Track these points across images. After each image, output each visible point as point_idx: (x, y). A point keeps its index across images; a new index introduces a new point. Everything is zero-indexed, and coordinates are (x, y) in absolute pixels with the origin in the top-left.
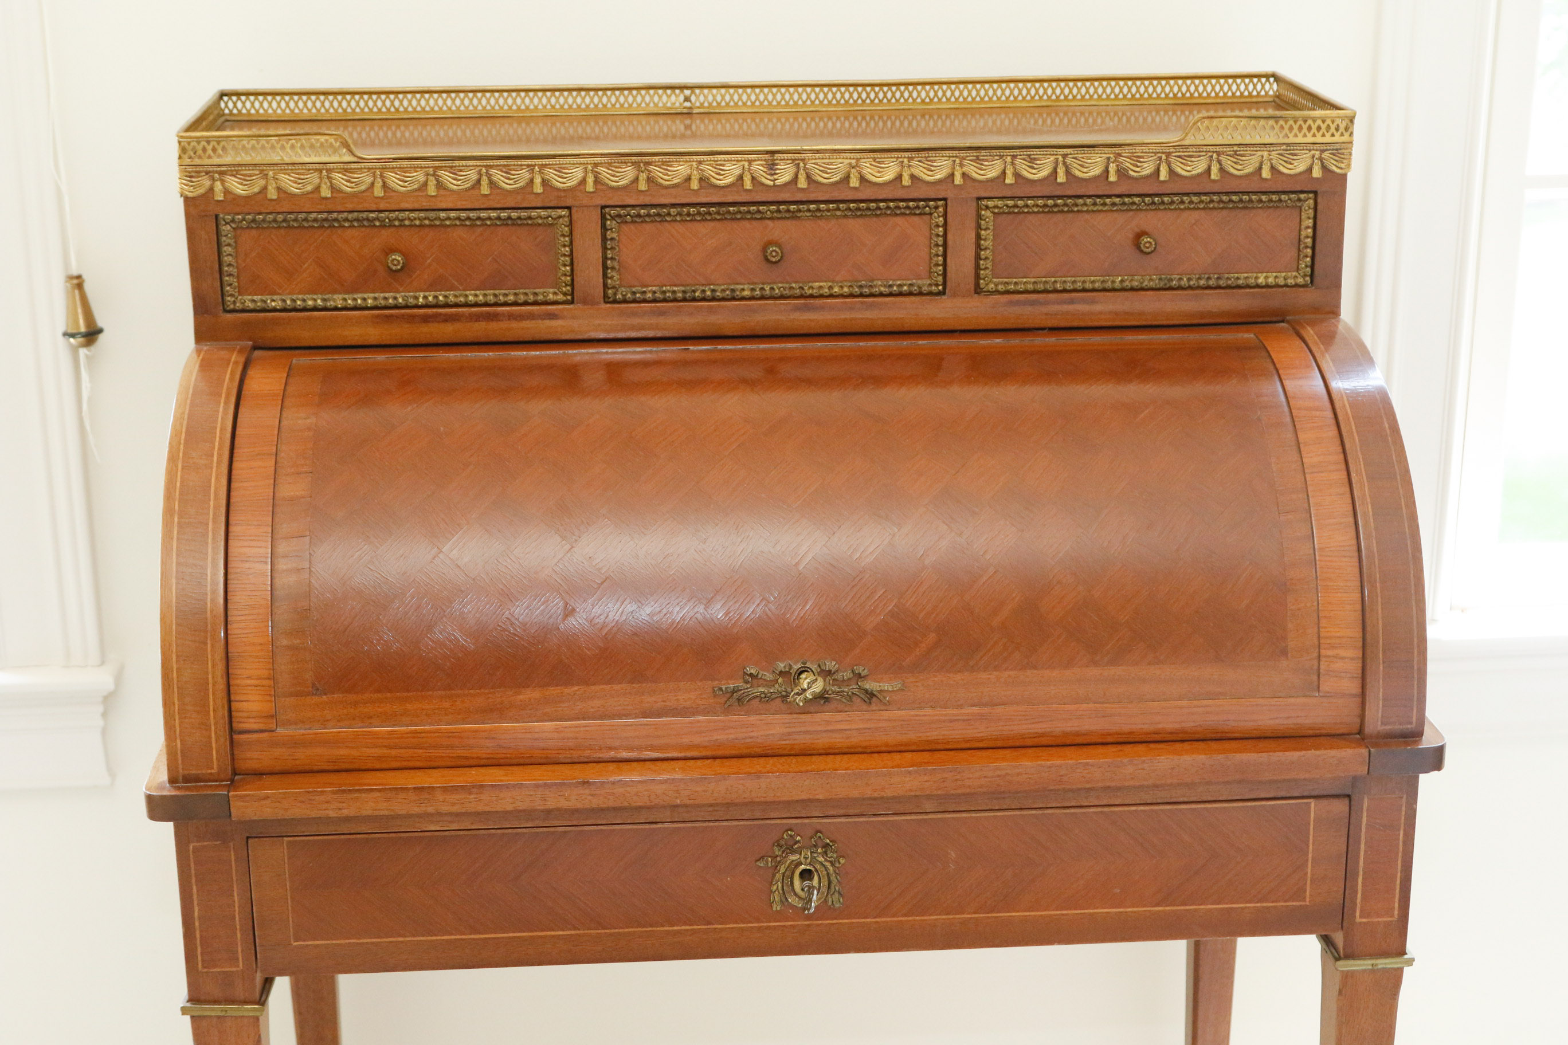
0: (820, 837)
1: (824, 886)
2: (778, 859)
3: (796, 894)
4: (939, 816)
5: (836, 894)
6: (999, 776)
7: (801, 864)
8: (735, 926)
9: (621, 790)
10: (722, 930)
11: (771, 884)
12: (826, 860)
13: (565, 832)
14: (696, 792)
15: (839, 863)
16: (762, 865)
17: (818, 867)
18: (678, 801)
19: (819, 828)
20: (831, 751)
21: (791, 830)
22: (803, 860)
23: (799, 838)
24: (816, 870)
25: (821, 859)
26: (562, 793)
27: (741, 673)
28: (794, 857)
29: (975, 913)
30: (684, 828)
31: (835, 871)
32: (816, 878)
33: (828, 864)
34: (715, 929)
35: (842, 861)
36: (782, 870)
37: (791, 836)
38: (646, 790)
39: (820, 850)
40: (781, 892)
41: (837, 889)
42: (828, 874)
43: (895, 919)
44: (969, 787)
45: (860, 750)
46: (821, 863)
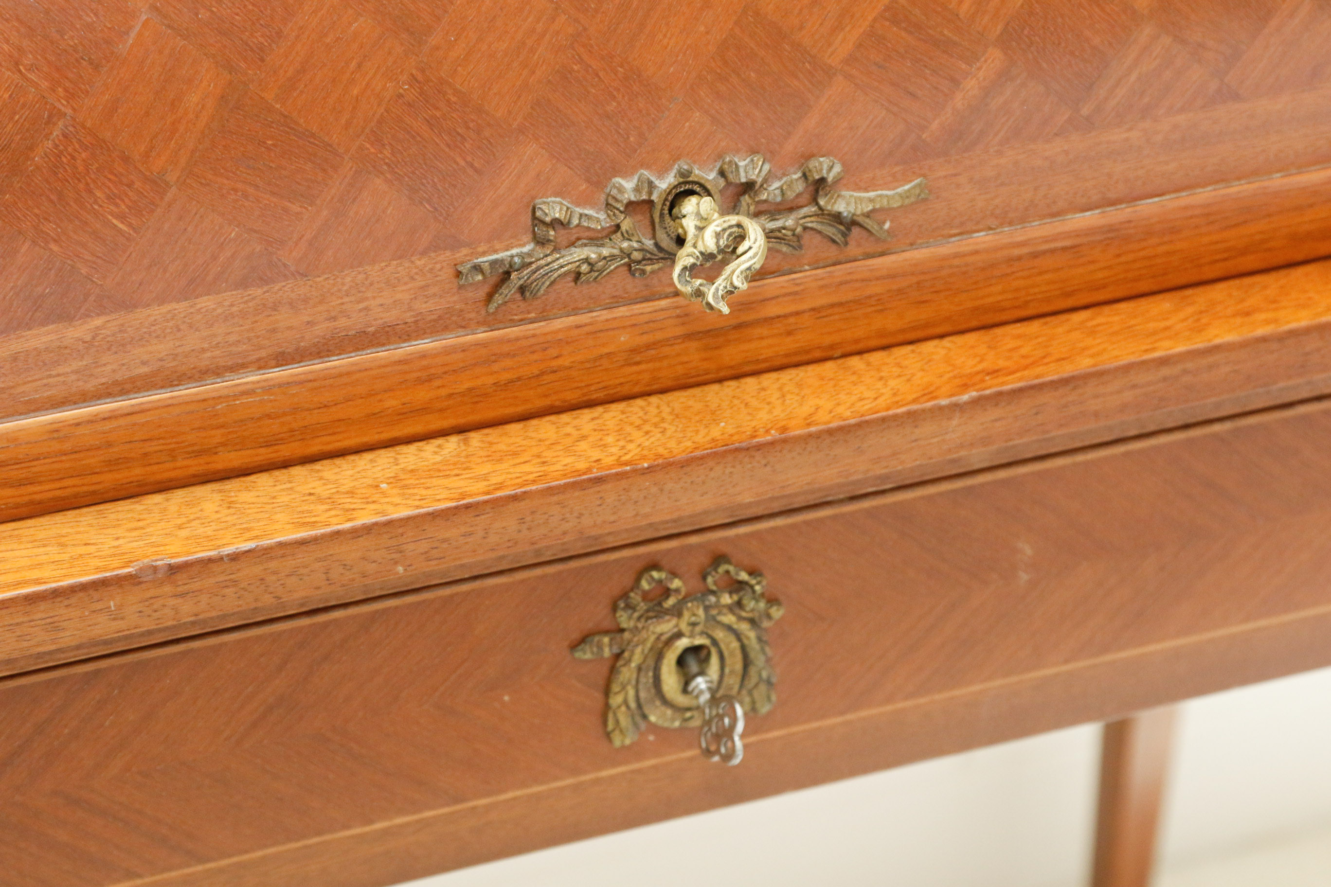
0: (727, 572)
1: (732, 672)
2: (627, 635)
3: (665, 702)
4: (1002, 474)
5: (763, 688)
6: (1165, 379)
7: (679, 635)
8: (519, 793)
9: (257, 570)
10: (488, 808)
11: (607, 692)
12: (740, 619)
13: (97, 672)
14: (444, 541)
15: (769, 617)
16: (588, 656)
17: (719, 634)
18: (400, 569)
19: (725, 549)
20: (747, 368)
21: (655, 566)
22: (684, 627)
23: (676, 583)
24: (715, 642)
25: (729, 619)
26: (99, 606)
27: (527, 219)
28: (666, 627)
29: (1066, 661)
30: (396, 608)
31: (760, 639)
32: (714, 661)
33: (744, 627)
34: (474, 808)
35: (777, 613)
36: (637, 659)
37: (660, 581)
38: (319, 560)
39: (727, 599)
40: (633, 705)
41: (764, 674)
42: (744, 649)
43: (889, 708)
44: (1096, 414)
45: (818, 354)
46: (729, 628)
